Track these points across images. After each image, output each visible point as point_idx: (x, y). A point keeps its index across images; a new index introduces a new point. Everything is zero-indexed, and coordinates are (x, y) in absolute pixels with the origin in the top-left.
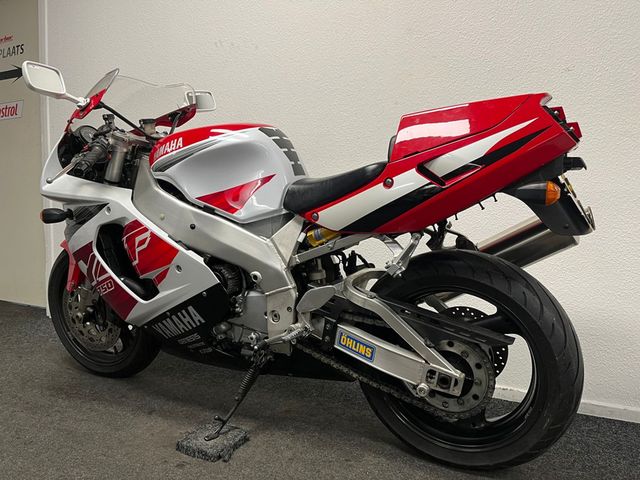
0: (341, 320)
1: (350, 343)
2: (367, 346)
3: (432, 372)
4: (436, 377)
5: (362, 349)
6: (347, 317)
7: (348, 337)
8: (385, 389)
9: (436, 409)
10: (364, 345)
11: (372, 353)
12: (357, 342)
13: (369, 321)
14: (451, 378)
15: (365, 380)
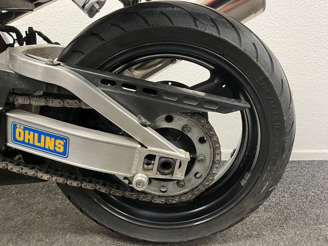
0: (11, 107)
1: (29, 137)
2: (56, 138)
3: (150, 158)
4: (156, 162)
5: (50, 143)
6: (20, 101)
7: (25, 129)
8: (89, 187)
9: (153, 196)
10: (51, 136)
11: (65, 146)
12: (40, 133)
13: (55, 103)
14: (175, 161)
15: (61, 180)
